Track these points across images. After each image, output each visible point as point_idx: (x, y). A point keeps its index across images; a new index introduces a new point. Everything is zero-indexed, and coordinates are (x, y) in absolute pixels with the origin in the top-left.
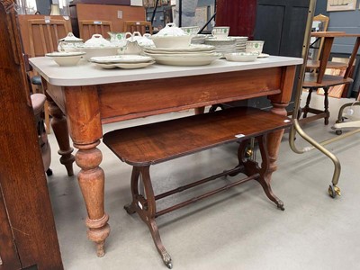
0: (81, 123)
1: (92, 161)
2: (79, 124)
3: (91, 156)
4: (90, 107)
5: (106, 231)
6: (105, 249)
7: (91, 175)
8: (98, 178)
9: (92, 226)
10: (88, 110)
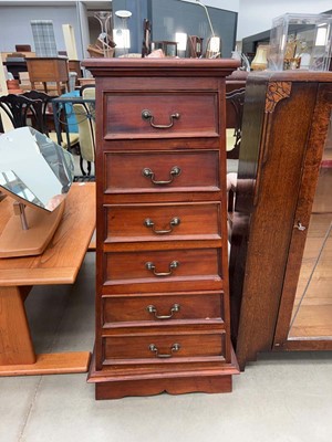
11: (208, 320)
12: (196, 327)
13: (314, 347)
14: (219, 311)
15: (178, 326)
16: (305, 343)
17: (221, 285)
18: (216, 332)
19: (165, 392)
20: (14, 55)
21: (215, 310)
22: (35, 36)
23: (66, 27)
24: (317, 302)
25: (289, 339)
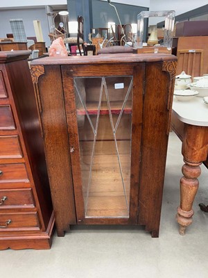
0: (195, 149)
1: (195, 174)
2: (193, 149)
3: (195, 171)
4: (204, 140)
5: (190, 221)
6: (185, 231)
7: (191, 183)
8: (195, 186)
9: (182, 214)
10: (202, 141)
11: (26, 206)
12: (20, 210)
13: (102, 222)
14: (31, 200)
15: (8, 209)
16: (96, 220)
17: (29, 185)
18: (31, 213)
19: (9, 248)
20: (5, 40)
21: (29, 200)
22: (13, 29)
23: (35, 22)
24: (116, 194)
25: (86, 217)
